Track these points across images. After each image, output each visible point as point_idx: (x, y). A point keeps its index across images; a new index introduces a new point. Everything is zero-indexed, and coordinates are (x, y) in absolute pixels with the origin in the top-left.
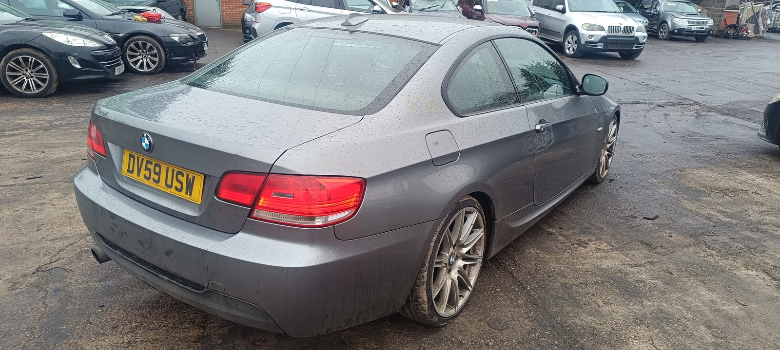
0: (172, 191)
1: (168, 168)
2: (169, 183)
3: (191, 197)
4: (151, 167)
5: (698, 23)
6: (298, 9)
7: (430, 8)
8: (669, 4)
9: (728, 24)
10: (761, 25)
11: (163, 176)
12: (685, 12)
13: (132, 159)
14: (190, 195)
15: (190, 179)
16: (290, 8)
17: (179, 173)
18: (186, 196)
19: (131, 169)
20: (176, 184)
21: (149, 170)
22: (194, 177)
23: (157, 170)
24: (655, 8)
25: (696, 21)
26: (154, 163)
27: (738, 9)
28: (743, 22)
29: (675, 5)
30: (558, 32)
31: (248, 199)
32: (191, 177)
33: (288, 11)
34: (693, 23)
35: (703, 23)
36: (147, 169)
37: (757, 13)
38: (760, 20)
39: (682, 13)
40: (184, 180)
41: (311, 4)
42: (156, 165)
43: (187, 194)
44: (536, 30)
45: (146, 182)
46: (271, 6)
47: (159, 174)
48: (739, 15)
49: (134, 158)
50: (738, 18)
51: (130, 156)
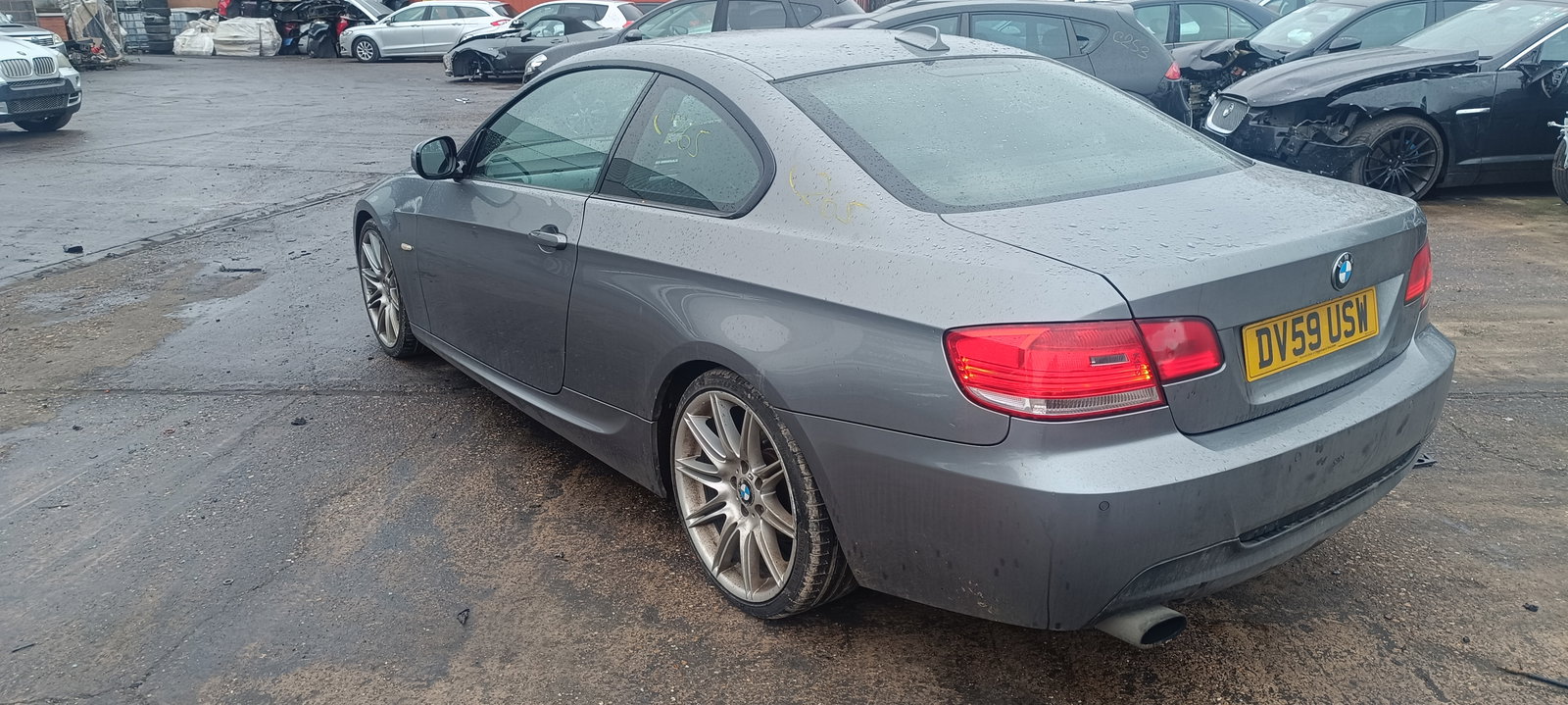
0: (1344, 341)
2: (1335, 331)
4: (1302, 327)
11: (1324, 328)
13: (1264, 338)
14: (1366, 328)
17: (1345, 305)
19: (1266, 358)
20: (1343, 326)
21: (1301, 334)
23: (1313, 325)
26: (1304, 316)
27: (60, 11)
36: (1296, 335)
37: (97, 17)
42: (1310, 317)
43: (1361, 330)
45: (1301, 360)
47: (1317, 330)
48: (67, 23)
49: (1267, 331)
50: (67, 28)
51: (1259, 333)
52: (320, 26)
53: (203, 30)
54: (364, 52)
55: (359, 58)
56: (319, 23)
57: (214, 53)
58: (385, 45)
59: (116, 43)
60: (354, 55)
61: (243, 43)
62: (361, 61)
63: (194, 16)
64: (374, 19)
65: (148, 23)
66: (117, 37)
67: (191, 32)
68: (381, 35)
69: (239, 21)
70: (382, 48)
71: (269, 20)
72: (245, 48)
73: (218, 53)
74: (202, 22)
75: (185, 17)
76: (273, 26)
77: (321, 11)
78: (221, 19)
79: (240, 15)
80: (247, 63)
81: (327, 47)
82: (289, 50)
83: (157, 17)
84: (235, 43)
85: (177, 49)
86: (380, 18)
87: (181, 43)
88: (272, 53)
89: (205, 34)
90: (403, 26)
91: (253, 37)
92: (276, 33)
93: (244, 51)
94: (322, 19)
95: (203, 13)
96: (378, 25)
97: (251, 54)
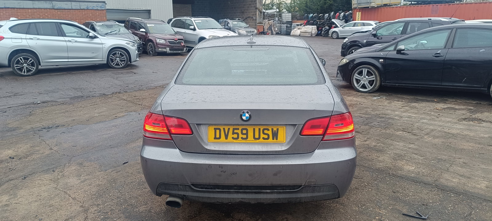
1: (254, 129)
2: (257, 136)
3: (278, 140)
4: (238, 131)
5: (250, 32)
6: (28, 39)
7: (111, 32)
8: (234, 23)
9: (260, 31)
10: (273, 31)
11: (251, 134)
12: (243, 27)
13: (218, 131)
14: (277, 139)
15: (275, 131)
16: (22, 39)
17: (264, 129)
18: (273, 141)
20: (262, 136)
21: (237, 133)
22: (278, 129)
23: (244, 132)
24: (227, 25)
25: (249, 31)
26: (240, 129)
27: (262, 24)
28: (266, 30)
29: (236, 23)
30: (194, 42)
31: (320, 131)
32: (275, 129)
33: (20, 41)
34: (248, 32)
35: (253, 32)
36: (234, 133)
37: (271, 25)
38: (273, 28)
39: (241, 27)
40: (270, 132)
41: (38, 34)
42: (242, 129)
43: (273, 139)
44: (183, 41)
45: (235, 141)
46: (4, 38)
47: (247, 134)
48: (264, 27)
49: (220, 130)
50: (263, 28)
51: (215, 129)
52: (326, 28)
53: (299, 29)
54: (335, 36)
55: (333, 37)
56: (326, 27)
57: (300, 35)
58: (341, 34)
59: (274, 32)
60: (332, 36)
61: (307, 32)
62: (333, 38)
63: (298, 25)
64: (339, 26)
65: (287, 27)
66: (275, 30)
67: (296, 29)
68: (340, 31)
69: (308, 26)
70: (340, 35)
71: (315, 26)
72: (307, 34)
73: (301, 35)
74: (299, 27)
75: (296, 25)
76: (316, 28)
77: (328, 24)
78: (304, 26)
79: (309, 25)
80: (307, 38)
81: (326, 35)
82: (318, 35)
83: (289, 25)
84: (305, 33)
85: (291, 34)
86: (341, 26)
87: (292, 33)
88: (314, 35)
89: (299, 30)
90: (347, 28)
91: (310, 31)
92: (316, 30)
93: (307, 35)
94: (327, 26)
95: (300, 24)
96: (340, 28)
97: (309, 35)
